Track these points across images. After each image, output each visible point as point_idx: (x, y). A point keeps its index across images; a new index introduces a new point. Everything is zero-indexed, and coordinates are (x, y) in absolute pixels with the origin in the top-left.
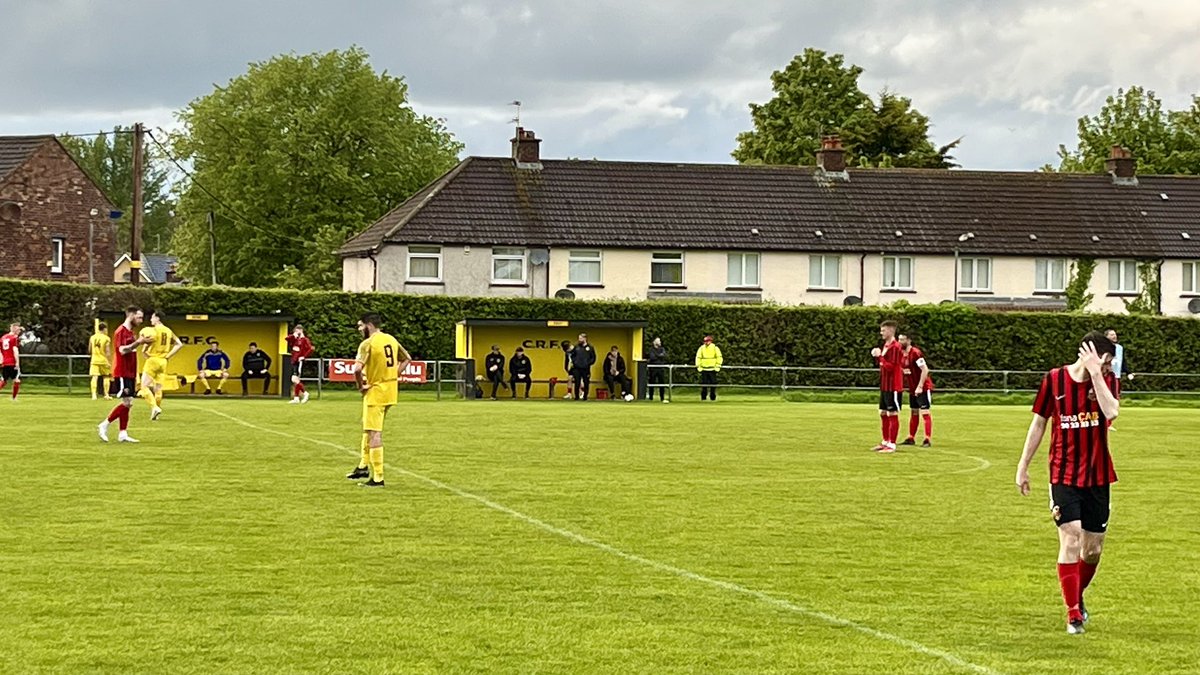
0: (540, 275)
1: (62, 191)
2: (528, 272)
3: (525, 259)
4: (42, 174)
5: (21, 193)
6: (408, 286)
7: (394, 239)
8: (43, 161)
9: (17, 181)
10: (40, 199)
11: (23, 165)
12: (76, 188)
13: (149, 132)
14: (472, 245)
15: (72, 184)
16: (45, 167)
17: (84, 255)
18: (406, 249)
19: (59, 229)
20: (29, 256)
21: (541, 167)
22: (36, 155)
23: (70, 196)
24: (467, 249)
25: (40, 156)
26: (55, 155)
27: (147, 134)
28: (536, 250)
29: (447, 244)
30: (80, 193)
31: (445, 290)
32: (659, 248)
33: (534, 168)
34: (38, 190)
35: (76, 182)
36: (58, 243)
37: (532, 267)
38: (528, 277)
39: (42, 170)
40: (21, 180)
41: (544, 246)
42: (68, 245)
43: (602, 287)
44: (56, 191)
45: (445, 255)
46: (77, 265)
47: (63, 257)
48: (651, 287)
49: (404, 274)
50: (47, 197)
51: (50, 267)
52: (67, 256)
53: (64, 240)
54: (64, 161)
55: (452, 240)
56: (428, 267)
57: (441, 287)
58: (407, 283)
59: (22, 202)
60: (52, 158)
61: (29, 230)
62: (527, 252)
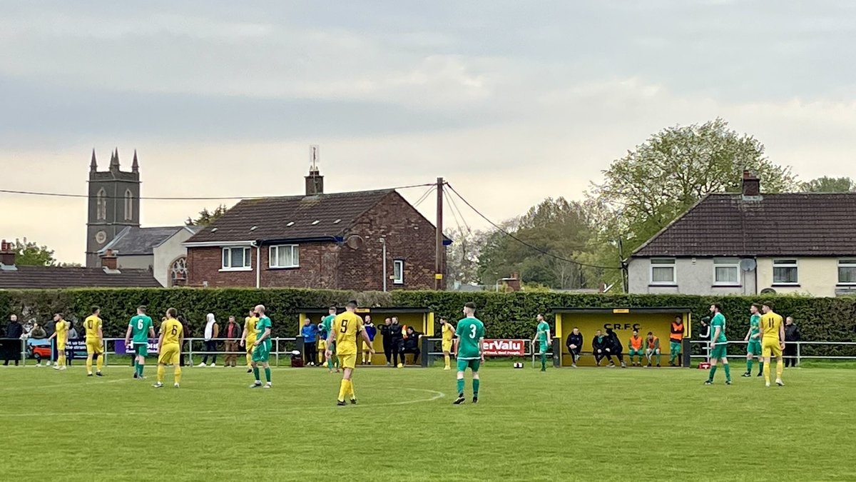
0: (750, 278)
1: (403, 228)
2: (741, 276)
3: (738, 266)
4: (385, 216)
5: (367, 230)
6: (651, 288)
7: (638, 255)
8: (385, 207)
9: (364, 221)
10: (383, 233)
11: (369, 210)
12: (413, 225)
13: (447, 183)
14: (698, 257)
15: (409, 223)
16: (387, 211)
17: (421, 271)
18: (648, 262)
19: (399, 254)
20: (375, 272)
21: (761, 198)
22: (380, 203)
23: (408, 231)
24: (694, 260)
25: (383, 204)
26: (396, 203)
27: (446, 185)
28: (745, 260)
29: (678, 257)
30: (416, 228)
31: (678, 290)
32: (842, 256)
33: (755, 200)
34: (382, 227)
35: (413, 221)
36: (399, 263)
37: (744, 273)
38: (741, 280)
39: (385, 213)
40: (367, 220)
41: (752, 257)
42: (407, 264)
43: (799, 286)
44: (396, 228)
45: (678, 265)
46: (415, 278)
47: (403, 273)
48: (838, 286)
49: (648, 279)
50: (388, 232)
51: (393, 280)
52: (407, 272)
53: (404, 261)
54: (403, 207)
55: (683, 254)
56: (666, 274)
57: (675, 288)
58: (650, 286)
59: (369, 235)
60: (393, 205)
61: (375, 255)
62: (740, 261)
